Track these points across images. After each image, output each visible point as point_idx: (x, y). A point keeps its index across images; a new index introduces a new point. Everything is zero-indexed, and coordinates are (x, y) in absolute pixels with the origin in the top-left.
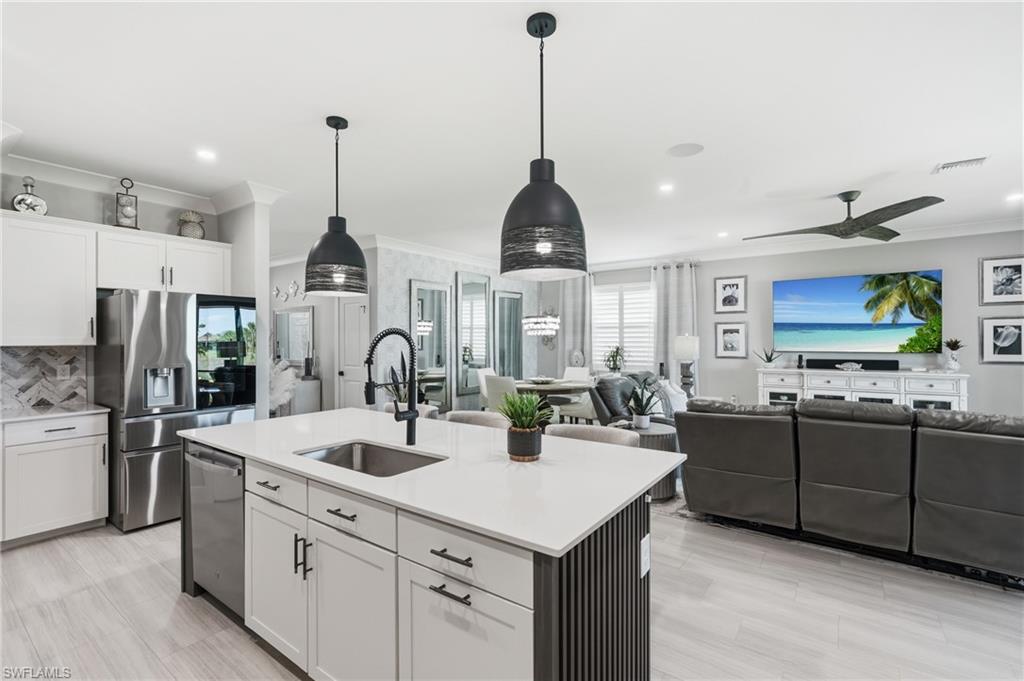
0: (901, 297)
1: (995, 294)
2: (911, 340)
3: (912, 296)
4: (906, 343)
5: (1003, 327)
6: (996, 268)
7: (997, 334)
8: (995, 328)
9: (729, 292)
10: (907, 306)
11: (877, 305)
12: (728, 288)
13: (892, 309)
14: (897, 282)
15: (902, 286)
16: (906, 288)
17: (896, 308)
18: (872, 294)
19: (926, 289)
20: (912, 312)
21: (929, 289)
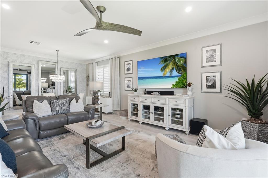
0: (173, 65)
1: (207, 62)
2: (176, 82)
3: (176, 65)
4: (174, 84)
5: (209, 76)
6: (207, 51)
7: (207, 80)
8: (207, 77)
9: (128, 66)
10: (175, 69)
11: (164, 69)
12: (128, 65)
13: (170, 70)
14: (171, 60)
15: (173, 61)
16: (175, 62)
17: (171, 70)
18: (163, 65)
19: (181, 62)
20: (177, 71)
21: (183, 62)
